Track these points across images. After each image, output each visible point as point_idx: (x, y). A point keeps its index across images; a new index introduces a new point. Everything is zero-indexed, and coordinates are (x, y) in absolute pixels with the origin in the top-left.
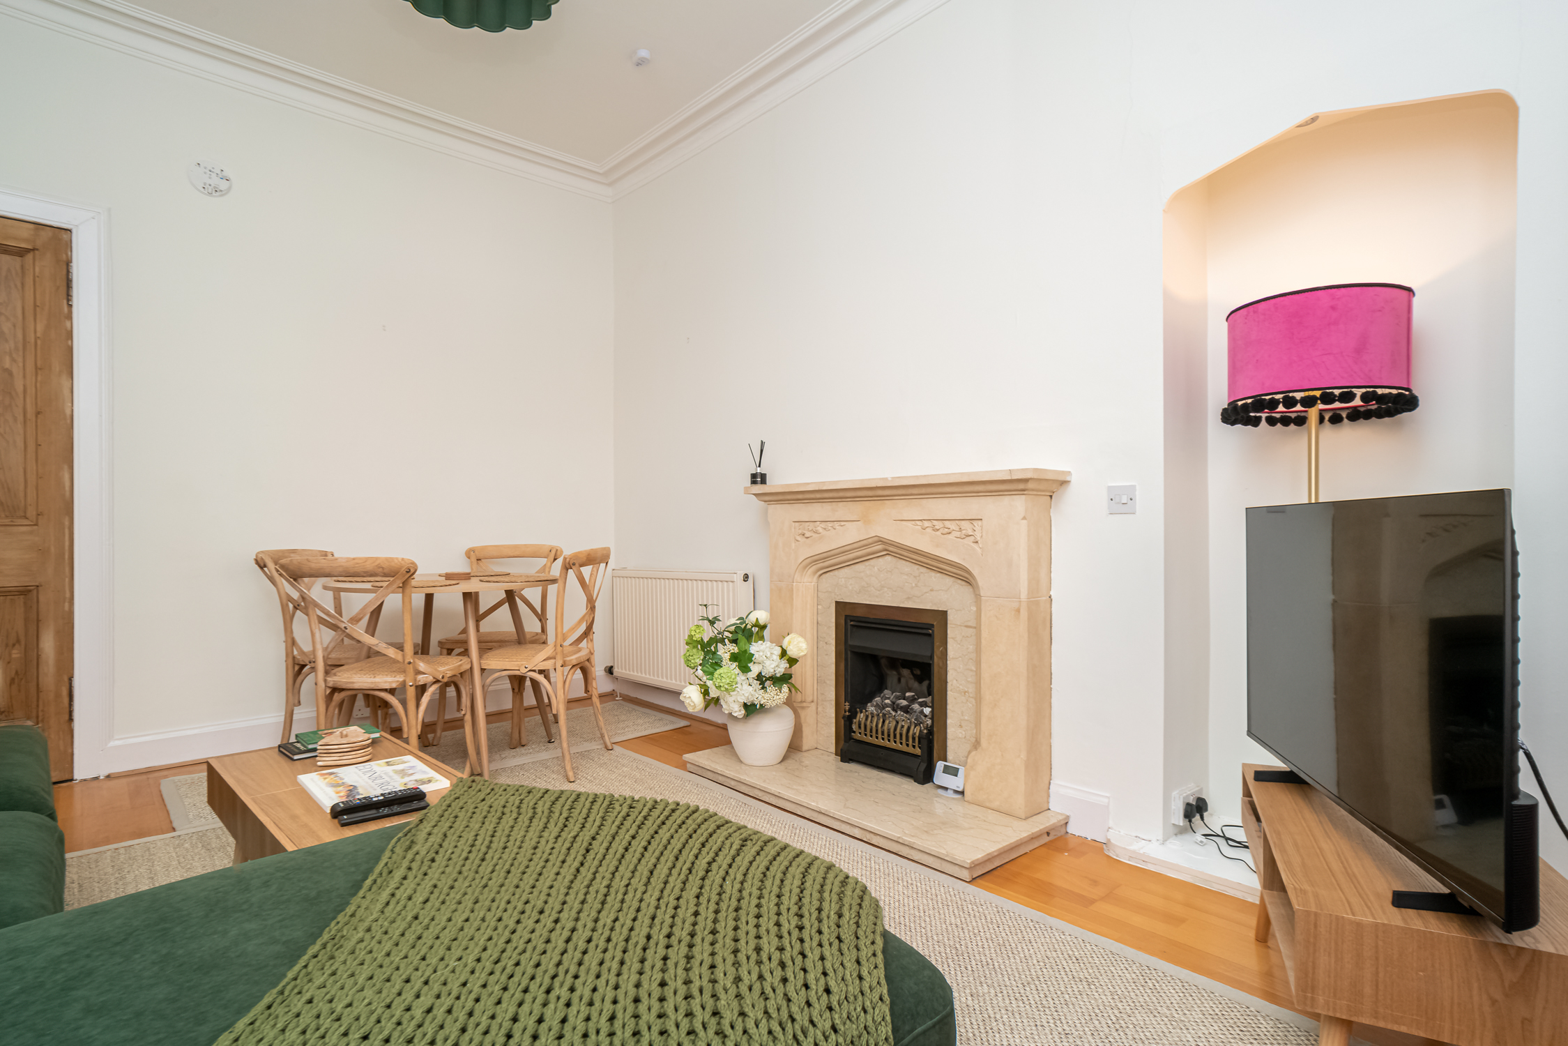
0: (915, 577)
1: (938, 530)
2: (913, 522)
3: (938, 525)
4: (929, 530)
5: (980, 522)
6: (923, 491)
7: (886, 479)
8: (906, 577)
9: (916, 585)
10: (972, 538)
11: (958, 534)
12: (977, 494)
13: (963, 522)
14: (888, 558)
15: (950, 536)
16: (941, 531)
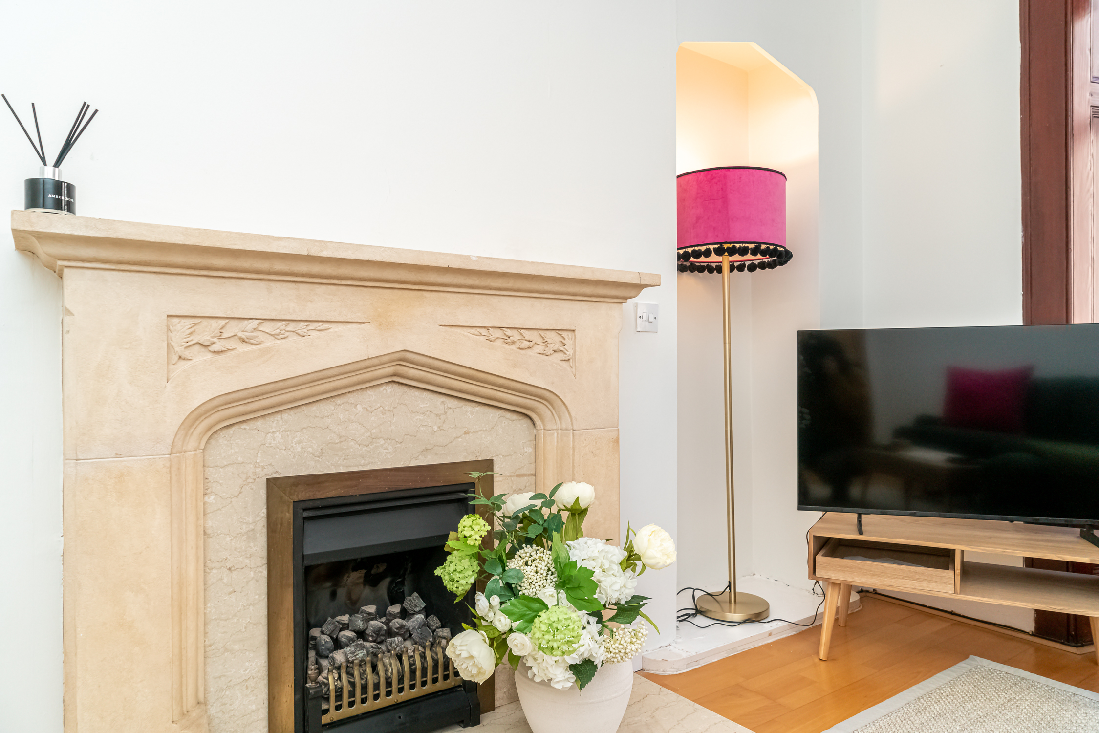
0: (437, 415)
1: (513, 342)
2: (473, 331)
3: (515, 335)
4: (499, 343)
5: (569, 333)
6: (510, 284)
7: (468, 258)
8: (421, 417)
9: (440, 428)
10: (561, 356)
11: (539, 349)
12: (574, 297)
13: (548, 333)
14: (389, 389)
15: (529, 352)
16: (517, 345)
